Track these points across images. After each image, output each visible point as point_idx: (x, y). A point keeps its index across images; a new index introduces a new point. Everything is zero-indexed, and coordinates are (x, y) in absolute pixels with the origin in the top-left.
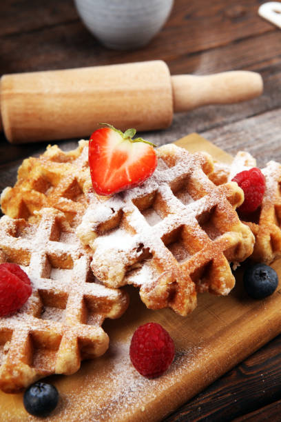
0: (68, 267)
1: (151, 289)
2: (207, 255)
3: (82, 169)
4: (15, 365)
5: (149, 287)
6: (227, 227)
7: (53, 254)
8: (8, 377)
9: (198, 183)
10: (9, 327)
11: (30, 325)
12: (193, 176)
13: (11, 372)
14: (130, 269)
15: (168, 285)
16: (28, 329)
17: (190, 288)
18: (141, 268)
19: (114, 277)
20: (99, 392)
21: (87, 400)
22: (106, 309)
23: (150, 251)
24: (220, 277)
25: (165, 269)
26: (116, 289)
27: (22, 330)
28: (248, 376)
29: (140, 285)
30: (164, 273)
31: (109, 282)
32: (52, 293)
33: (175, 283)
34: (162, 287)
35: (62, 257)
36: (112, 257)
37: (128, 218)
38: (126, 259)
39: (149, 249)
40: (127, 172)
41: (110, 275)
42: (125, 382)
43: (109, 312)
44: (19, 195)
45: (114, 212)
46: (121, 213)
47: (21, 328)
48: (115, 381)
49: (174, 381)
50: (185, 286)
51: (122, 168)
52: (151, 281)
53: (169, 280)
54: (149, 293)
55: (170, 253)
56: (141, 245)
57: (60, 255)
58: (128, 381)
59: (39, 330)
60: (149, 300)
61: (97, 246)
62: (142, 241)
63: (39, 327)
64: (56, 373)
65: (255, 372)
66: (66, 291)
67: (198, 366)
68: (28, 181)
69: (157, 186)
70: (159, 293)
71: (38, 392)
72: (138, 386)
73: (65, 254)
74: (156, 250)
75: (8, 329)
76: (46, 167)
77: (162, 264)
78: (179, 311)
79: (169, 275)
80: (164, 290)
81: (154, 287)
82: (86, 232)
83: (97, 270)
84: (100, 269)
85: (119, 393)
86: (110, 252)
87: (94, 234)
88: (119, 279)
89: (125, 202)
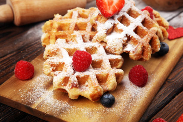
0: (93, 53)
1: (135, 51)
2: (151, 35)
3: (77, 19)
4: (98, 86)
5: (134, 50)
6: (151, 26)
7: (88, 48)
8: (96, 92)
9: (135, 11)
10: (87, 75)
11: (95, 72)
12: (132, 9)
13: (97, 90)
14: (124, 45)
15: (141, 48)
16: (94, 74)
17: (150, 48)
18: (127, 45)
19: (119, 50)
20: (126, 95)
21: (123, 99)
22: (117, 64)
23: (130, 37)
24: (156, 43)
25: (138, 42)
26: (120, 55)
27: (92, 75)
28: (172, 82)
29: (130, 51)
30: (138, 44)
31: (117, 52)
32: (95, 61)
33: (144, 47)
34: (139, 49)
35: (92, 48)
36: (117, 41)
37: (117, 26)
38: (122, 41)
39: (130, 36)
40: (116, 6)
41: (117, 49)
42: (133, 90)
43: (118, 66)
44: (53, 34)
45: (112, 24)
46: (114, 24)
47: (92, 74)
48: (129, 91)
49: (151, 86)
50: (148, 47)
51: (113, 5)
52: (134, 48)
53: (141, 46)
54: (134, 53)
55: (138, 36)
56: (127, 35)
57: (91, 47)
58: (134, 90)
59: (99, 73)
60: (135, 56)
61: (108, 39)
62: (126, 33)
63: (98, 72)
64: (109, 90)
65: (174, 80)
66: (101, 59)
67: (156, 80)
68: (54, 28)
69: (123, 13)
70: (139, 52)
71: (108, 96)
72: (139, 90)
73: (93, 47)
74: (133, 36)
75: (87, 76)
76: (59, 22)
77: (137, 40)
78: (146, 59)
79: (141, 44)
80: (141, 50)
81: (136, 50)
82: (103, 34)
83: (111, 48)
84: (113, 47)
85: (133, 94)
86: (115, 40)
87: (106, 35)
88: (121, 50)
89: (114, 20)
